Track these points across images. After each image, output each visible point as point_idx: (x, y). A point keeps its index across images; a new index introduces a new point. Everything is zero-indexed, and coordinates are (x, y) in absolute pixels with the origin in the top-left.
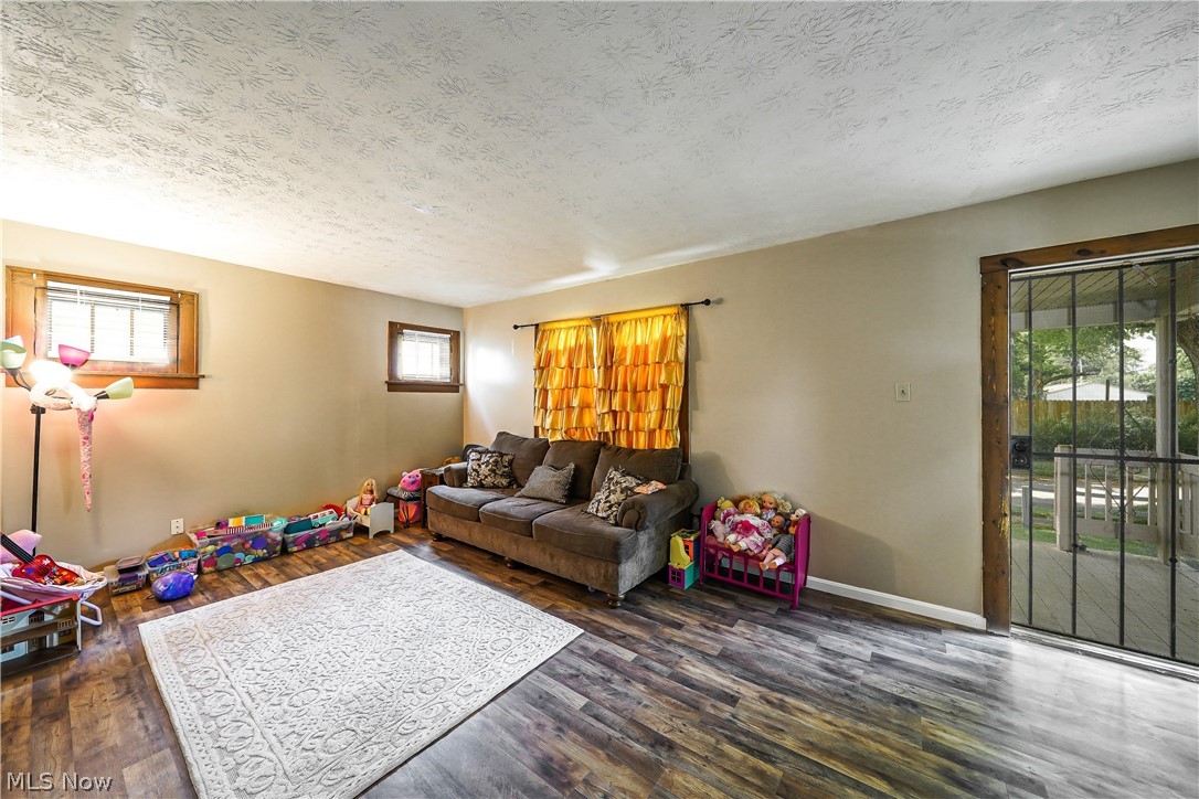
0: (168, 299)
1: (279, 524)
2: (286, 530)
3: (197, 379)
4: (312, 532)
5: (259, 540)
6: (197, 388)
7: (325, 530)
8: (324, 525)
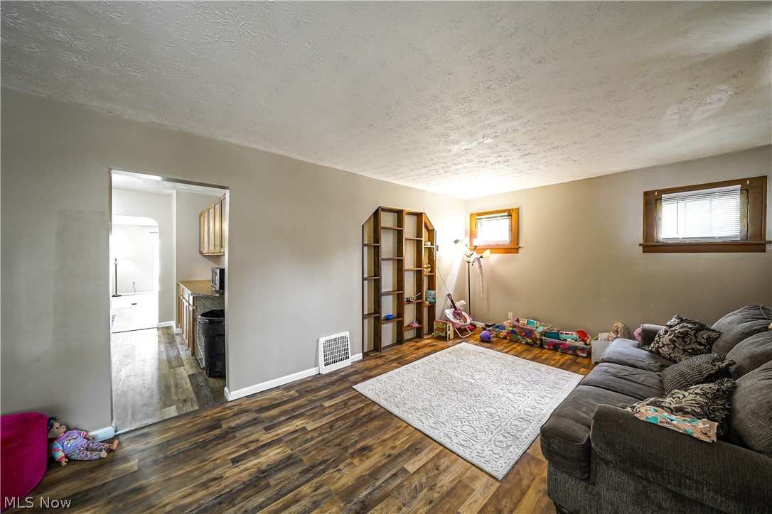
0: (506, 214)
1: (541, 329)
2: (544, 334)
3: (518, 249)
4: (557, 341)
5: (529, 333)
6: (518, 253)
7: (565, 344)
8: (566, 340)
